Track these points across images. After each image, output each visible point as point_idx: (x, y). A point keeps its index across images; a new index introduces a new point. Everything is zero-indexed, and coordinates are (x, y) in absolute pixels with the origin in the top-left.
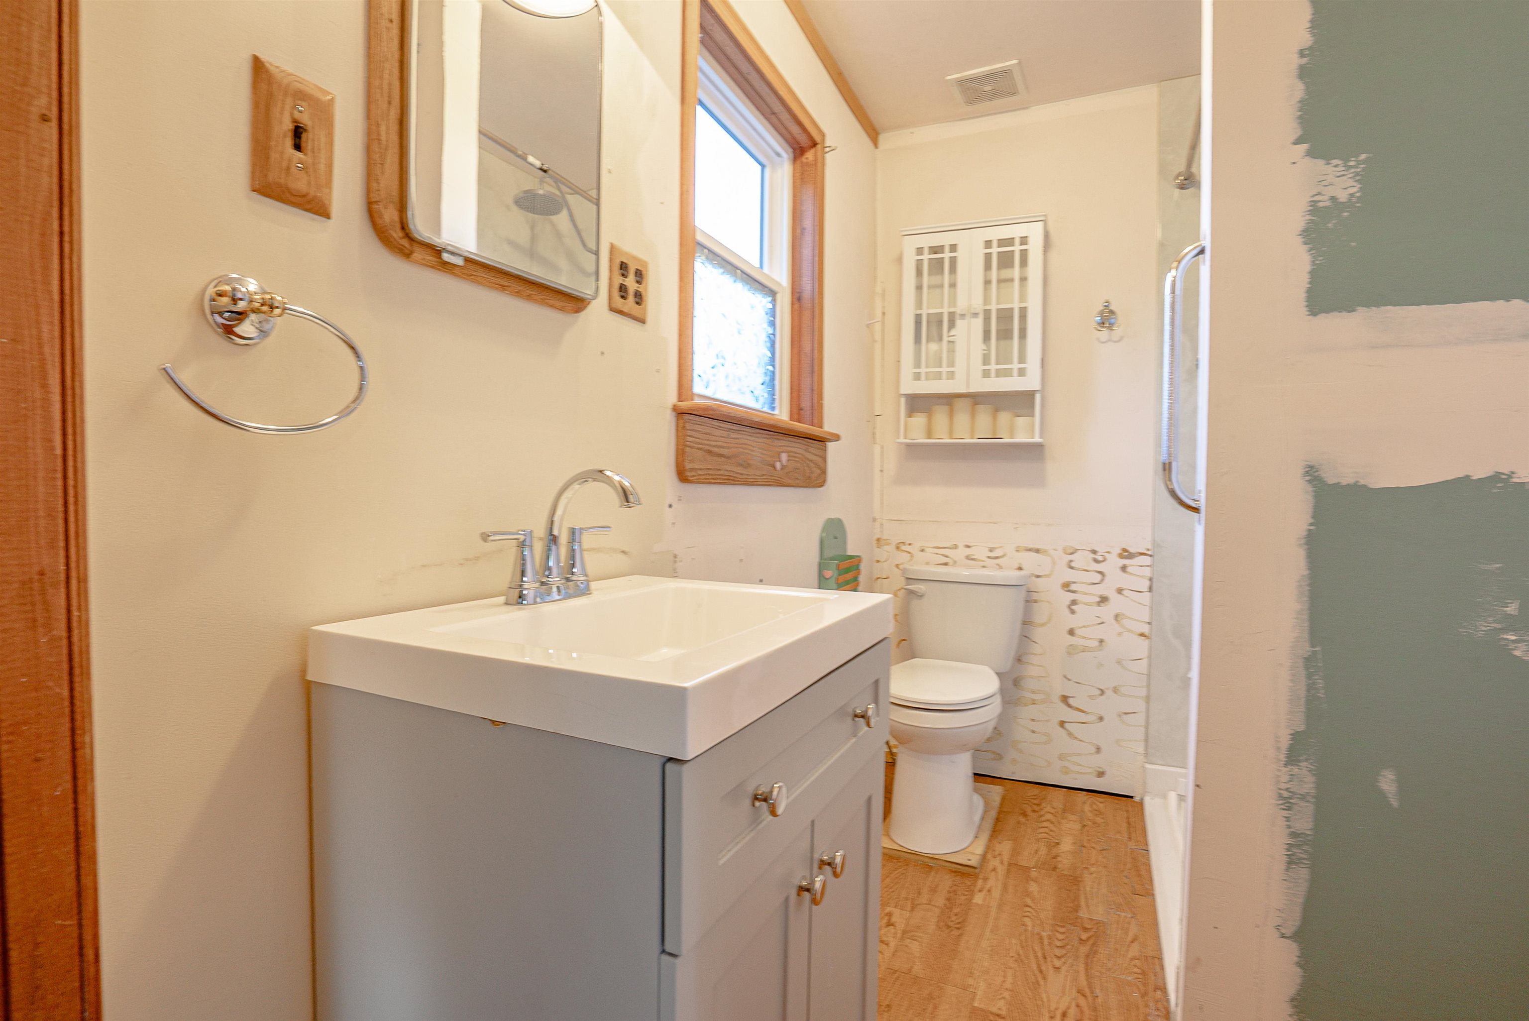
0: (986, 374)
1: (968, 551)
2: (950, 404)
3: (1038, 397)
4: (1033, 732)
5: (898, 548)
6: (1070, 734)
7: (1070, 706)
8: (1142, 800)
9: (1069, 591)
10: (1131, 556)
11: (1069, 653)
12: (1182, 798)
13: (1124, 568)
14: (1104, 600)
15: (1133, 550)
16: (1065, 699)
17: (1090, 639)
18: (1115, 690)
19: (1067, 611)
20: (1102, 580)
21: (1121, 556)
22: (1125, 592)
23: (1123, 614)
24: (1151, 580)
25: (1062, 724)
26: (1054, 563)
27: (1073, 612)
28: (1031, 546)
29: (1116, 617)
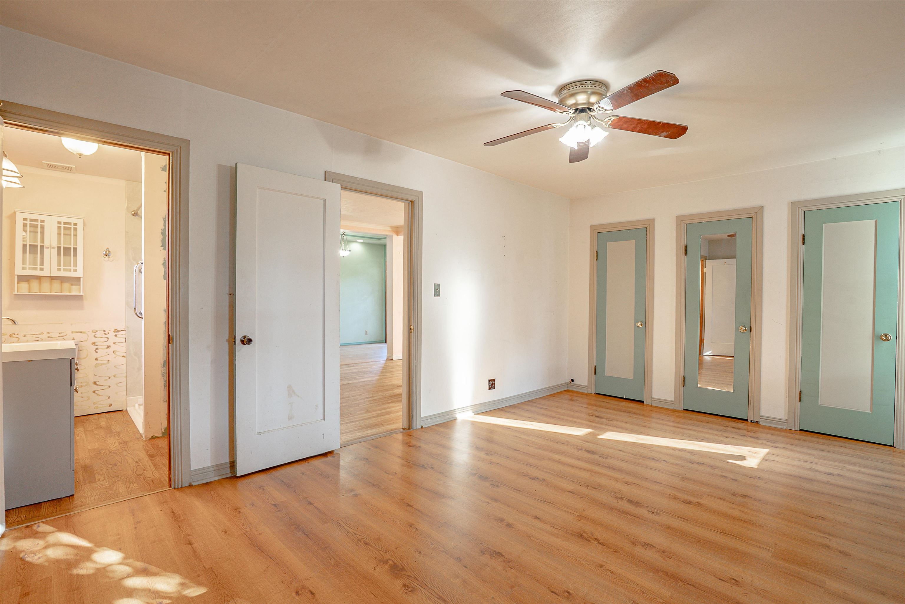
0: (59, 270)
1: (49, 335)
2: (40, 279)
3: (82, 279)
4: (82, 397)
5: (10, 336)
6: (97, 394)
7: (97, 385)
8: (126, 409)
9: (94, 345)
10: (118, 331)
11: (95, 367)
12: (139, 405)
13: (116, 336)
14: (109, 347)
15: (119, 329)
16: (95, 383)
17: (104, 361)
18: (114, 376)
19: (95, 352)
20: (108, 340)
21: (114, 332)
22: (116, 343)
23: (116, 351)
24: (126, 338)
25: (94, 392)
26: (88, 336)
27: (97, 352)
28: (78, 331)
29: (114, 352)
